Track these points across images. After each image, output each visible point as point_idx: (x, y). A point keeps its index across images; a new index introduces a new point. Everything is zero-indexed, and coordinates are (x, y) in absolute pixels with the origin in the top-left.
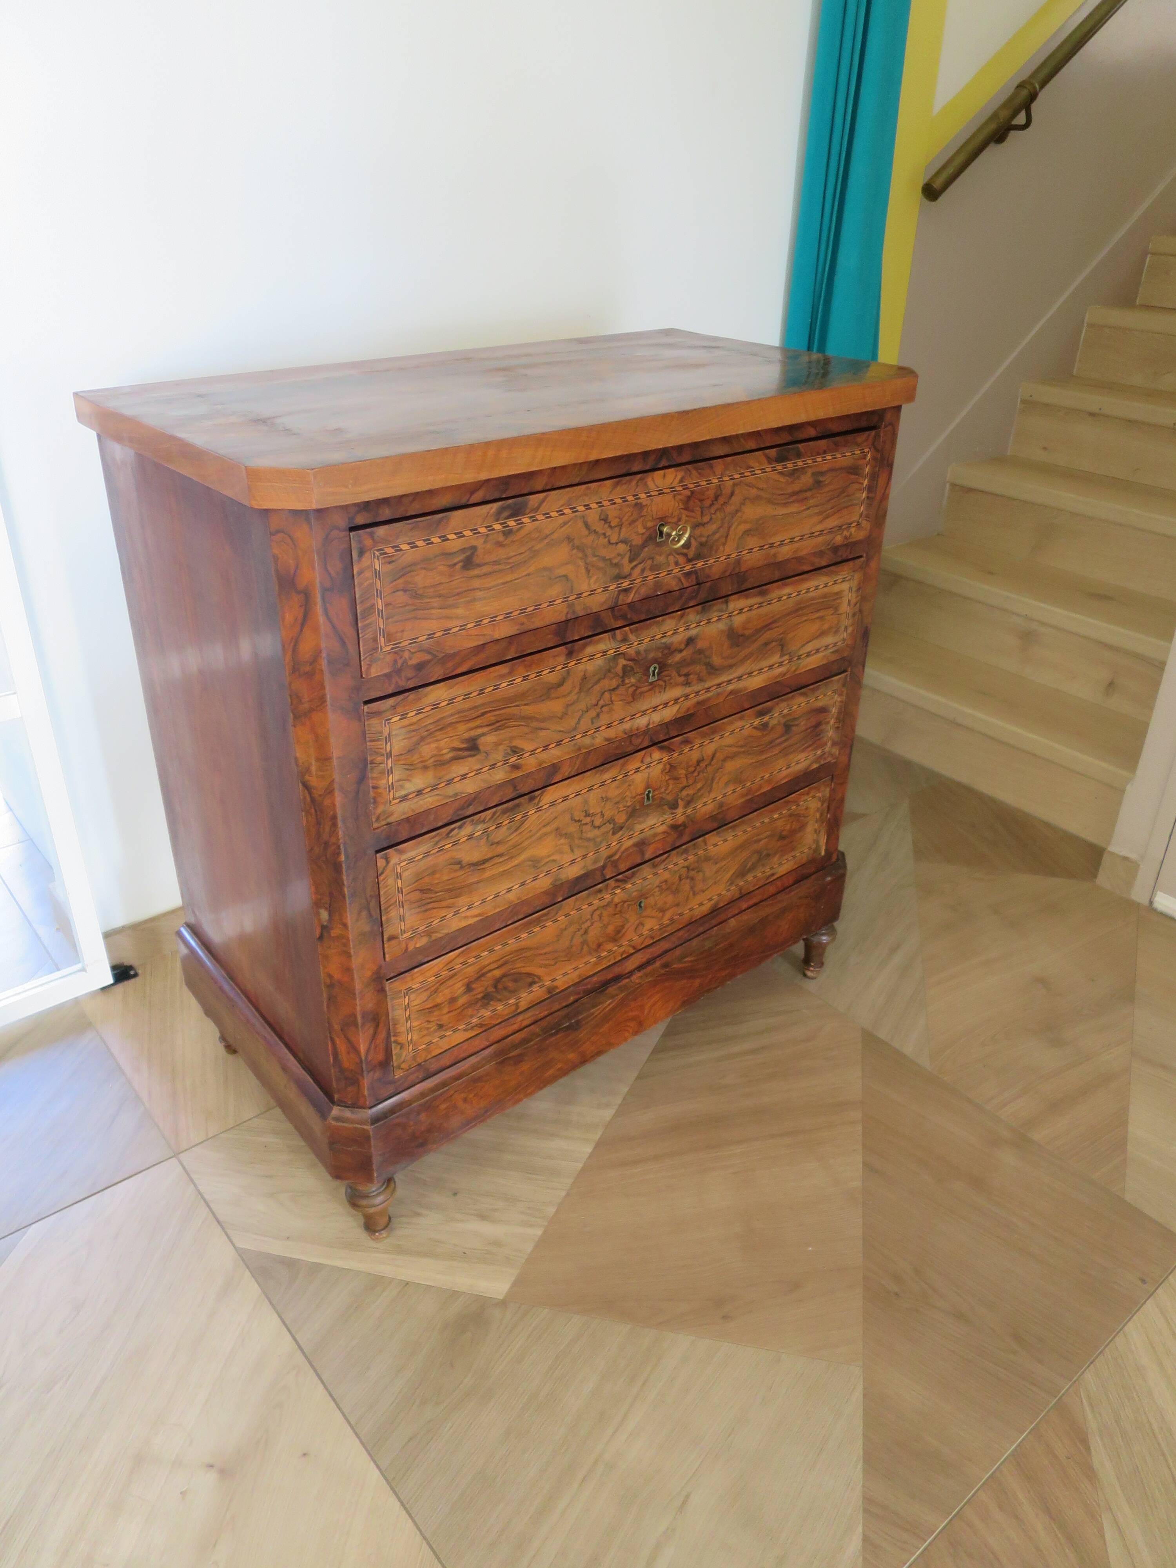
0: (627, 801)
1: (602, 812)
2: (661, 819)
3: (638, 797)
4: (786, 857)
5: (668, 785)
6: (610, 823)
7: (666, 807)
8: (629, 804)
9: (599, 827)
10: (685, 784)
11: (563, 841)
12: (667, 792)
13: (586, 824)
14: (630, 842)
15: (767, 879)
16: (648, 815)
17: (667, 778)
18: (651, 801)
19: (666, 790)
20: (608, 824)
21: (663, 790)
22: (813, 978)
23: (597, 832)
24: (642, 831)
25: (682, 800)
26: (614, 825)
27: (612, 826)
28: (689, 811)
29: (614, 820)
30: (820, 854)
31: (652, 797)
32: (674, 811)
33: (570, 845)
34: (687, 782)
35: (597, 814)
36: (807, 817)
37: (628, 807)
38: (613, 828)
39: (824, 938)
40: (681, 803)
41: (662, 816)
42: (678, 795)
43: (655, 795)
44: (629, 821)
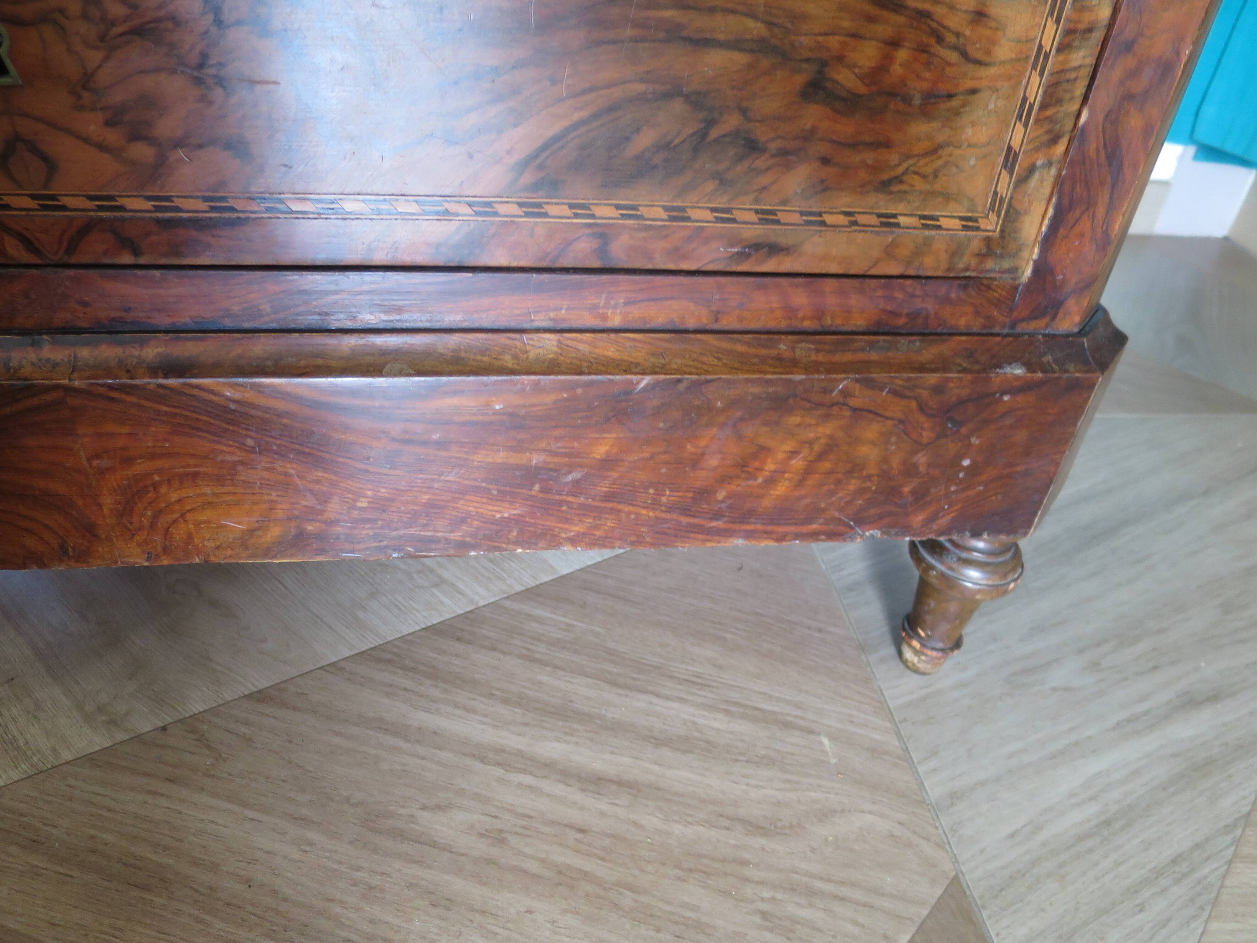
4: (844, 200)
15: (742, 256)
22: (916, 671)
30: (1014, 270)
36: (979, 63)
39: (974, 574)
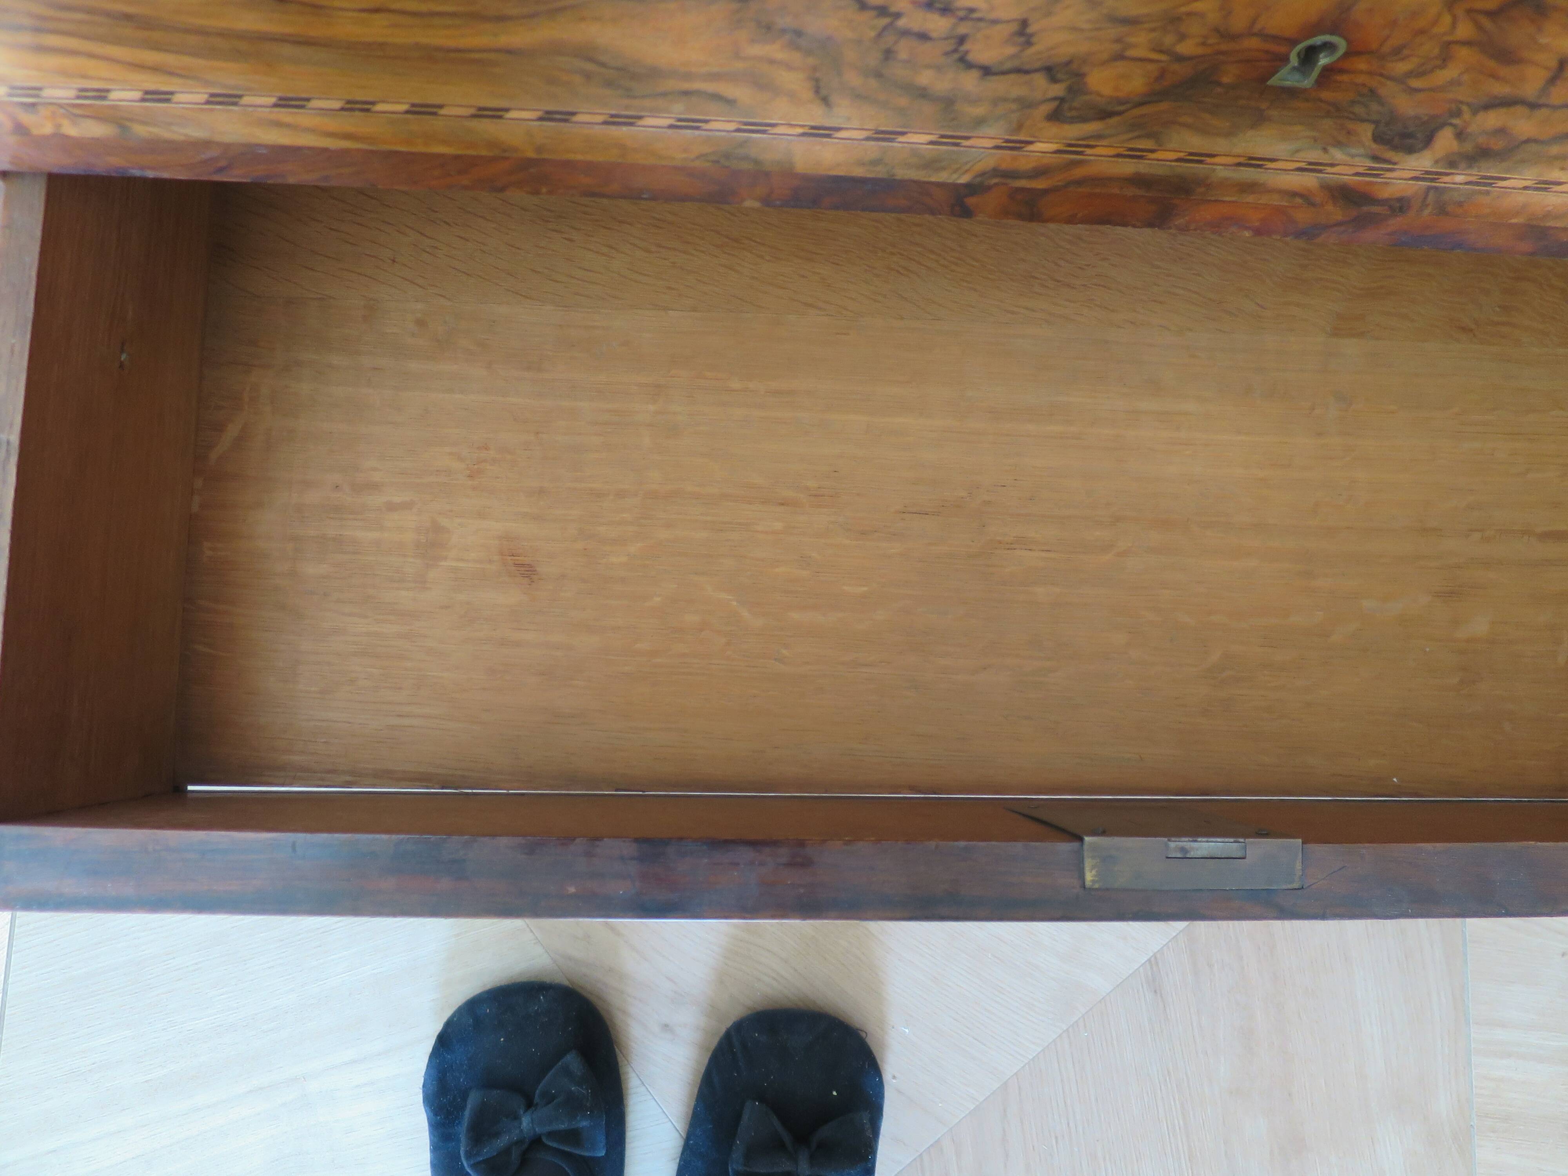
0: (1182, 37)
1: (1024, 23)
2: (1315, 155)
3: (1253, 43)
5: (1445, 58)
6: (1054, 80)
7: (1366, 132)
8: (1186, 48)
9: (987, 71)
10: (1530, 89)
11: (775, 50)
12: (1415, 83)
13: (924, 37)
14: (1128, 167)
16: (1259, 120)
17: (1464, 30)
18: (1307, 83)
19: (1410, 74)
20: (1040, 80)
21: (1401, 67)
23: (970, 81)
24: (1198, 157)
25: (1460, 135)
26: (1070, 89)
27: (1058, 90)
28: (1460, 178)
29: (1081, 76)
31: (1328, 70)
32: (1390, 155)
33: (817, 80)
34: (1544, 90)
35: (995, 22)
37: (1180, 59)
38: (1062, 100)
40: (1445, 141)
41: (1325, 150)
42: (1458, 114)
43: (1342, 71)
44: (1164, 106)
